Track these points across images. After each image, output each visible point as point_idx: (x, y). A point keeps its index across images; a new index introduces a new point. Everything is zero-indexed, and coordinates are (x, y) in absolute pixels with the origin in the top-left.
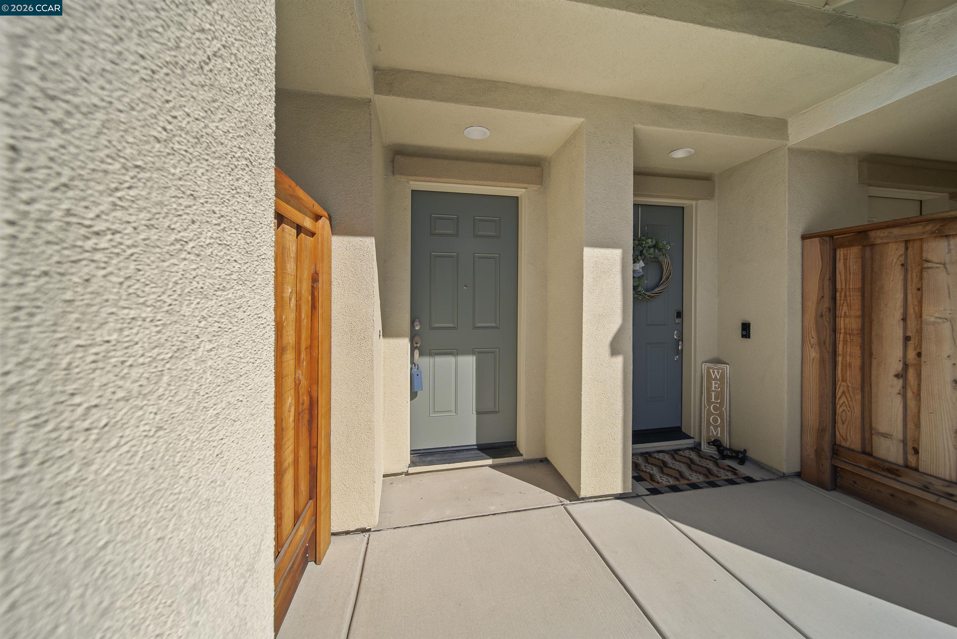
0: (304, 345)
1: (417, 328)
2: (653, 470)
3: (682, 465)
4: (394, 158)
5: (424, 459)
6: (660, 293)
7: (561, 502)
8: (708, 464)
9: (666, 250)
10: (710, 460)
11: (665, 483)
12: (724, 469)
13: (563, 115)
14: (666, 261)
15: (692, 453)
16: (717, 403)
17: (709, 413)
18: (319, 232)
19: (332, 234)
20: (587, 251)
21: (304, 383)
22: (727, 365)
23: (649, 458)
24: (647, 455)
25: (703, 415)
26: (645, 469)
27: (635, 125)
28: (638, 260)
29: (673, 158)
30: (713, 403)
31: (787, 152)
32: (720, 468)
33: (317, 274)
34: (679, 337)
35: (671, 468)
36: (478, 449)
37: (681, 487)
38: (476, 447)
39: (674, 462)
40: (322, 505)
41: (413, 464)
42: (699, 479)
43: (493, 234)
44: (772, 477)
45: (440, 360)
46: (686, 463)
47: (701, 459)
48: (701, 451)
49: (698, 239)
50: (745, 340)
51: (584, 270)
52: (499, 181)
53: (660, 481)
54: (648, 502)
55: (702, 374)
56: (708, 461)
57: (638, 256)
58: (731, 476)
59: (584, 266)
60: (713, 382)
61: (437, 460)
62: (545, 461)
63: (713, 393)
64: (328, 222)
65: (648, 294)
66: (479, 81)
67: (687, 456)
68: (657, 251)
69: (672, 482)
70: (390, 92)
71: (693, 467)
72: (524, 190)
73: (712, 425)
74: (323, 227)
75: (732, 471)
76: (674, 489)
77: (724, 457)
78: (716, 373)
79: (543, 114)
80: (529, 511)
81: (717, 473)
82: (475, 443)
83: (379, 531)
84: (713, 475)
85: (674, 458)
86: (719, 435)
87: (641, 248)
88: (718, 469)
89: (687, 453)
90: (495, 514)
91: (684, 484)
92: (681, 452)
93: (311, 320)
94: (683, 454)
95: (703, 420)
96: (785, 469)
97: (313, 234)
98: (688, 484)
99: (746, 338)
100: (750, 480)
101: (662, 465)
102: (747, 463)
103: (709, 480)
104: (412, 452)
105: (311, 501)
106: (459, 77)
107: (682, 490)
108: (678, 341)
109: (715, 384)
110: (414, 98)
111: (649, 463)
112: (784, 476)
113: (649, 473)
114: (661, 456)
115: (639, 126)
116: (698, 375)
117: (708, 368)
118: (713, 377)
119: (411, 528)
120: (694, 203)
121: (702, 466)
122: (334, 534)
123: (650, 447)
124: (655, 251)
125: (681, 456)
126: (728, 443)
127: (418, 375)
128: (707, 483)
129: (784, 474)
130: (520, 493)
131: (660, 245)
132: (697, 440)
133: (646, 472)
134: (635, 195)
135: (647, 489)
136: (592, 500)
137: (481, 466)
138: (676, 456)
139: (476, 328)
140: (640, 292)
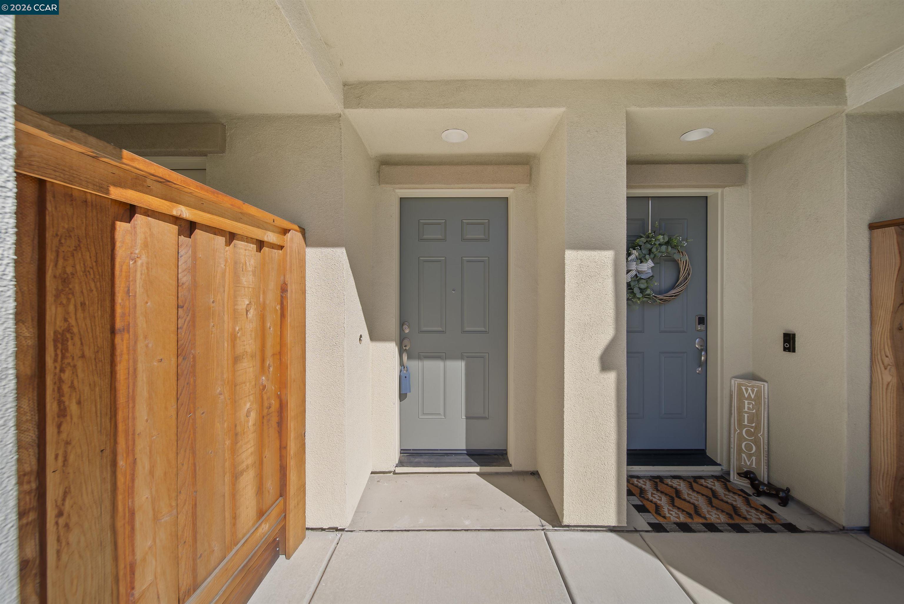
0: (269, 352)
1: (407, 331)
2: (661, 500)
3: (700, 497)
4: (379, 168)
5: (412, 459)
6: (676, 296)
7: (543, 526)
8: (736, 501)
9: (682, 246)
10: (739, 495)
11: (673, 519)
12: (757, 510)
13: (540, 107)
14: (683, 259)
15: (717, 483)
16: (752, 427)
17: (741, 439)
18: (287, 245)
19: (307, 246)
20: (570, 255)
21: (271, 387)
22: (765, 383)
23: (659, 483)
24: (658, 480)
25: (732, 440)
26: (651, 498)
27: (628, 109)
28: (646, 259)
29: (688, 142)
30: (746, 426)
31: (845, 119)
32: (751, 507)
33: (286, 284)
34: (701, 346)
35: (685, 500)
36: (468, 454)
37: (693, 527)
38: (465, 452)
39: (690, 492)
40: (292, 503)
41: (401, 464)
42: (719, 518)
43: (482, 237)
44: (826, 528)
45: (429, 364)
46: (707, 496)
47: (727, 493)
48: (729, 481)
49: (725, 233)
50: (787, 354)
51: (566, 274)
52: (483, 183)
53: (668, 515)
54: (647, 540)
55: (731, 391)
56: (736, 497)
57: (645, 255)
58: (764, 520)
59: (566, 270)
60: (746, 402)
61: (424, 462)
62: (535, 474)
63: (746, 415)
64: (299, 235)
65: (661, 297)
66: (447, 83)
67: (709, 486)
68: (670, 248)
69: (683, 518)
70: (358, 105)
71: (715, 501)
72: (512, 190)
73: (744, 453)
74: (292, 239)
75: (767, 514)
76: (684, 528)
77: (759, 494)
78: (750, 391)
79: (517, 109)
80: (504, 533)
81: (745, 513)
82: (464, 448)
83: (352, 531)
84: (739, 515)
85: (691, 488)
86: (754, 466)
87: (649, 246)
88: (749, 509)
89: (710, 483)
90: (467, 530)
91: (698, 523)
92: (702, 481)
93: (281, 328)
94: (704, 484)
95: (732, 446)
96: (844, 521)
97: (281, 247)
98: (704, 524)
99: (789, 351)
100: (791, 528)
101: (674, 496)
102: (791, 504)
103: (733, 522)
104: (402, 452)
105: (281, 498)
106: (427, 81)
107: (694, 531)
108: (702, 350)
109: (749, 404)
110: (382, 108)
111: (658, 490)
112: (843, 530)
113: (656, 504)
114: (675, 483)
115: (633, 109)
116: (726, 392)
117: (740, 386)
118: (746, 396)
119: (381, 533)
120: (719, 191)
121: (727, 502)
122: (308, 529)
123: (664, 471)
124: (667, 249)
125: (702, 485)
126: (766, 476)
127: (406, 377)
128: (729, 525)
129: (844, 527)
130: (501, 509)
131: (675, 242)
132: (725, 467)
133: (651, 501)
134: (628, 187)
135: (650, 524)
136: (579, 528)
137: (469, 473)
138: (694, 485)
139: (464, 332)
140: (649, 295)
